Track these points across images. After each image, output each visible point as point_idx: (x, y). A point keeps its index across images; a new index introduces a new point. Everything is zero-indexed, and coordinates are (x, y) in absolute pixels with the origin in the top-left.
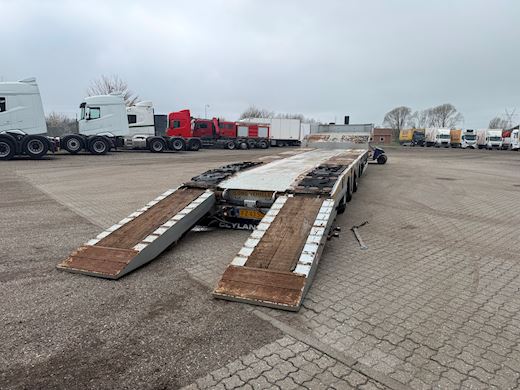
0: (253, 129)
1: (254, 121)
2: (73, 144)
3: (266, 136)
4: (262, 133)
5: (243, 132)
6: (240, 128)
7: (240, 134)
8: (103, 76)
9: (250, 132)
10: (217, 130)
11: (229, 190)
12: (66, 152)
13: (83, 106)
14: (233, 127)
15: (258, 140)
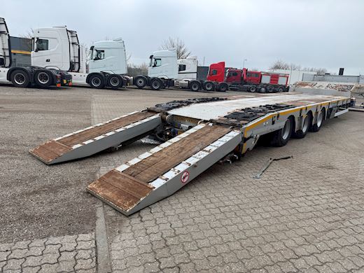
0: (275, 78)
1: (277, 71)
2: (141, 82)
3: (284, 84)
4: (281, 81)
5: (266, 80)
6: (263, 77)
7: (263, 81)
8: (170, 38)
9: (271, 80)
10: (245, 78)
11: (173, 115)
12: (136, 87)
13: (151, 57)
14: (259, 76)
15: (277, 86)
